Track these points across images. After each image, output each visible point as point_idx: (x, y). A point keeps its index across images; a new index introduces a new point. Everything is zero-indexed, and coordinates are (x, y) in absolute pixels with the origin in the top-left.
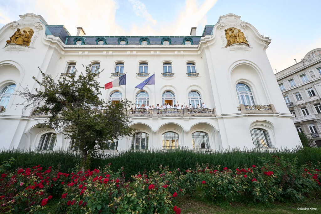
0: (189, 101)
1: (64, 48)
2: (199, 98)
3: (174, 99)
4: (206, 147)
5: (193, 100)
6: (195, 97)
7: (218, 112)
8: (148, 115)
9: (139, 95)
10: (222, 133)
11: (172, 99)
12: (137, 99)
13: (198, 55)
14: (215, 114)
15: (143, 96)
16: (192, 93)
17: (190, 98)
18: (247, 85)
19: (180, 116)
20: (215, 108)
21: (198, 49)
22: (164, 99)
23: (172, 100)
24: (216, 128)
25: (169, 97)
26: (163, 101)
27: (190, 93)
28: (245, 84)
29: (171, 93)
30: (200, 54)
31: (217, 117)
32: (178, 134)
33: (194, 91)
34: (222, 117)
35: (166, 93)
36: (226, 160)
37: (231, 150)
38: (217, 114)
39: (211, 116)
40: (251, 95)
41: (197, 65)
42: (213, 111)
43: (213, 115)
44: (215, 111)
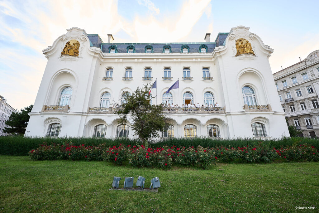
0: (205, 100)
1: (104, 56)
2: (212, 98)
3: (193, 98)
4: (217, 136)
5: (207, 99)
6: (209, 97)
7: (227, 110)
8: (174, 112)
9: (165, 95)
10: (230, 126)
11: (191, 98)
12: (163, 98)
13: (212, 62)
14: (225, 112)
15: (167, 96)
16: (206, 94)
17: (205, 98)
18: (251, 88)
19: (198, 113)
20: (225, 107)
21: (212, 57)
22: (185, 98)
23: (191, 100)
24: (226, 122)
25: (188, 97)
26: (184, 100)
27: (205, 93)
28: (250, 87)
29: (190, 94)
30: (214, 61)
31: (226, 114)
32: (196, 126)
33: (209, 92)
34: (231, 114)
35: (186, 94)
36: (233, 144)
37: (236, 139)
38: (227, 112)
39: (222, 113)
40: (254, 97)
41: (211, 70)
42: (224, 109)
43: (223, 112)
44: (225, 109)
